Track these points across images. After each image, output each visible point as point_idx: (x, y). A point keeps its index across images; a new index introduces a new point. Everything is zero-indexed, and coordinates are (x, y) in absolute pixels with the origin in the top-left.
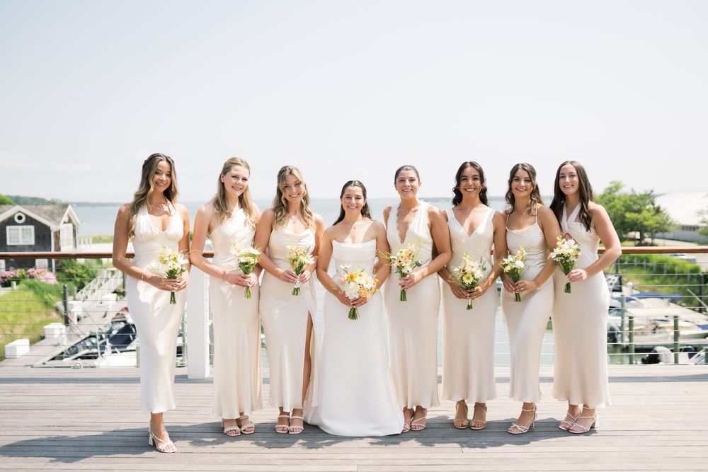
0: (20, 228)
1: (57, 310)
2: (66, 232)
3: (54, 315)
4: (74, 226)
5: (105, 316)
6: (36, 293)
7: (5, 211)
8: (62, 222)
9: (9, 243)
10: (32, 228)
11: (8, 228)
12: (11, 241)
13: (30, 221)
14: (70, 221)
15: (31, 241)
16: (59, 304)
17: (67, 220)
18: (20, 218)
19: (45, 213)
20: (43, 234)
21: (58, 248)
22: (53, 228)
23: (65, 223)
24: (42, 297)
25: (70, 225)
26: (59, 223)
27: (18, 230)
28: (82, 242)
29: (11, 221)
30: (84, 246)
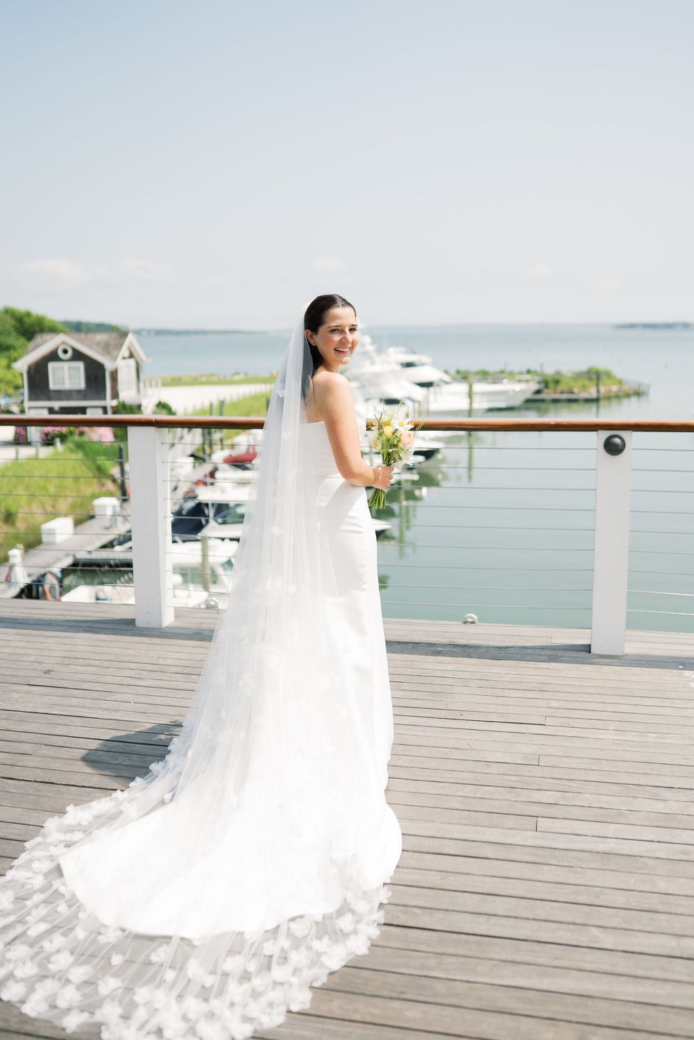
0: (66, 365)
1: (114, 481)
2: (126, 371)
3: (110, 486)
4: (137, 364)
5: (175, 489)
6: (86, 454)
7: (45, 342)
8: (120, 356)
9: (52, 386)
10: (80, 365)
11: (51, 365)
12: (54, 384)
13: (78, 356)
14: (131, 356)
15: (81, 384)
16: (115, 471)
17: (126, 354)
18: (65, 352)
19: (98, 344)
20: (96, 376)
21: (115, 395)
22: (109, 365)
23: (124, 358)
24: (94, 461)
25: (132, 362)
26: (115, 359)
27: (62, 368)
28: (153, 384)
29: (53, 356)
30: (150, 391)
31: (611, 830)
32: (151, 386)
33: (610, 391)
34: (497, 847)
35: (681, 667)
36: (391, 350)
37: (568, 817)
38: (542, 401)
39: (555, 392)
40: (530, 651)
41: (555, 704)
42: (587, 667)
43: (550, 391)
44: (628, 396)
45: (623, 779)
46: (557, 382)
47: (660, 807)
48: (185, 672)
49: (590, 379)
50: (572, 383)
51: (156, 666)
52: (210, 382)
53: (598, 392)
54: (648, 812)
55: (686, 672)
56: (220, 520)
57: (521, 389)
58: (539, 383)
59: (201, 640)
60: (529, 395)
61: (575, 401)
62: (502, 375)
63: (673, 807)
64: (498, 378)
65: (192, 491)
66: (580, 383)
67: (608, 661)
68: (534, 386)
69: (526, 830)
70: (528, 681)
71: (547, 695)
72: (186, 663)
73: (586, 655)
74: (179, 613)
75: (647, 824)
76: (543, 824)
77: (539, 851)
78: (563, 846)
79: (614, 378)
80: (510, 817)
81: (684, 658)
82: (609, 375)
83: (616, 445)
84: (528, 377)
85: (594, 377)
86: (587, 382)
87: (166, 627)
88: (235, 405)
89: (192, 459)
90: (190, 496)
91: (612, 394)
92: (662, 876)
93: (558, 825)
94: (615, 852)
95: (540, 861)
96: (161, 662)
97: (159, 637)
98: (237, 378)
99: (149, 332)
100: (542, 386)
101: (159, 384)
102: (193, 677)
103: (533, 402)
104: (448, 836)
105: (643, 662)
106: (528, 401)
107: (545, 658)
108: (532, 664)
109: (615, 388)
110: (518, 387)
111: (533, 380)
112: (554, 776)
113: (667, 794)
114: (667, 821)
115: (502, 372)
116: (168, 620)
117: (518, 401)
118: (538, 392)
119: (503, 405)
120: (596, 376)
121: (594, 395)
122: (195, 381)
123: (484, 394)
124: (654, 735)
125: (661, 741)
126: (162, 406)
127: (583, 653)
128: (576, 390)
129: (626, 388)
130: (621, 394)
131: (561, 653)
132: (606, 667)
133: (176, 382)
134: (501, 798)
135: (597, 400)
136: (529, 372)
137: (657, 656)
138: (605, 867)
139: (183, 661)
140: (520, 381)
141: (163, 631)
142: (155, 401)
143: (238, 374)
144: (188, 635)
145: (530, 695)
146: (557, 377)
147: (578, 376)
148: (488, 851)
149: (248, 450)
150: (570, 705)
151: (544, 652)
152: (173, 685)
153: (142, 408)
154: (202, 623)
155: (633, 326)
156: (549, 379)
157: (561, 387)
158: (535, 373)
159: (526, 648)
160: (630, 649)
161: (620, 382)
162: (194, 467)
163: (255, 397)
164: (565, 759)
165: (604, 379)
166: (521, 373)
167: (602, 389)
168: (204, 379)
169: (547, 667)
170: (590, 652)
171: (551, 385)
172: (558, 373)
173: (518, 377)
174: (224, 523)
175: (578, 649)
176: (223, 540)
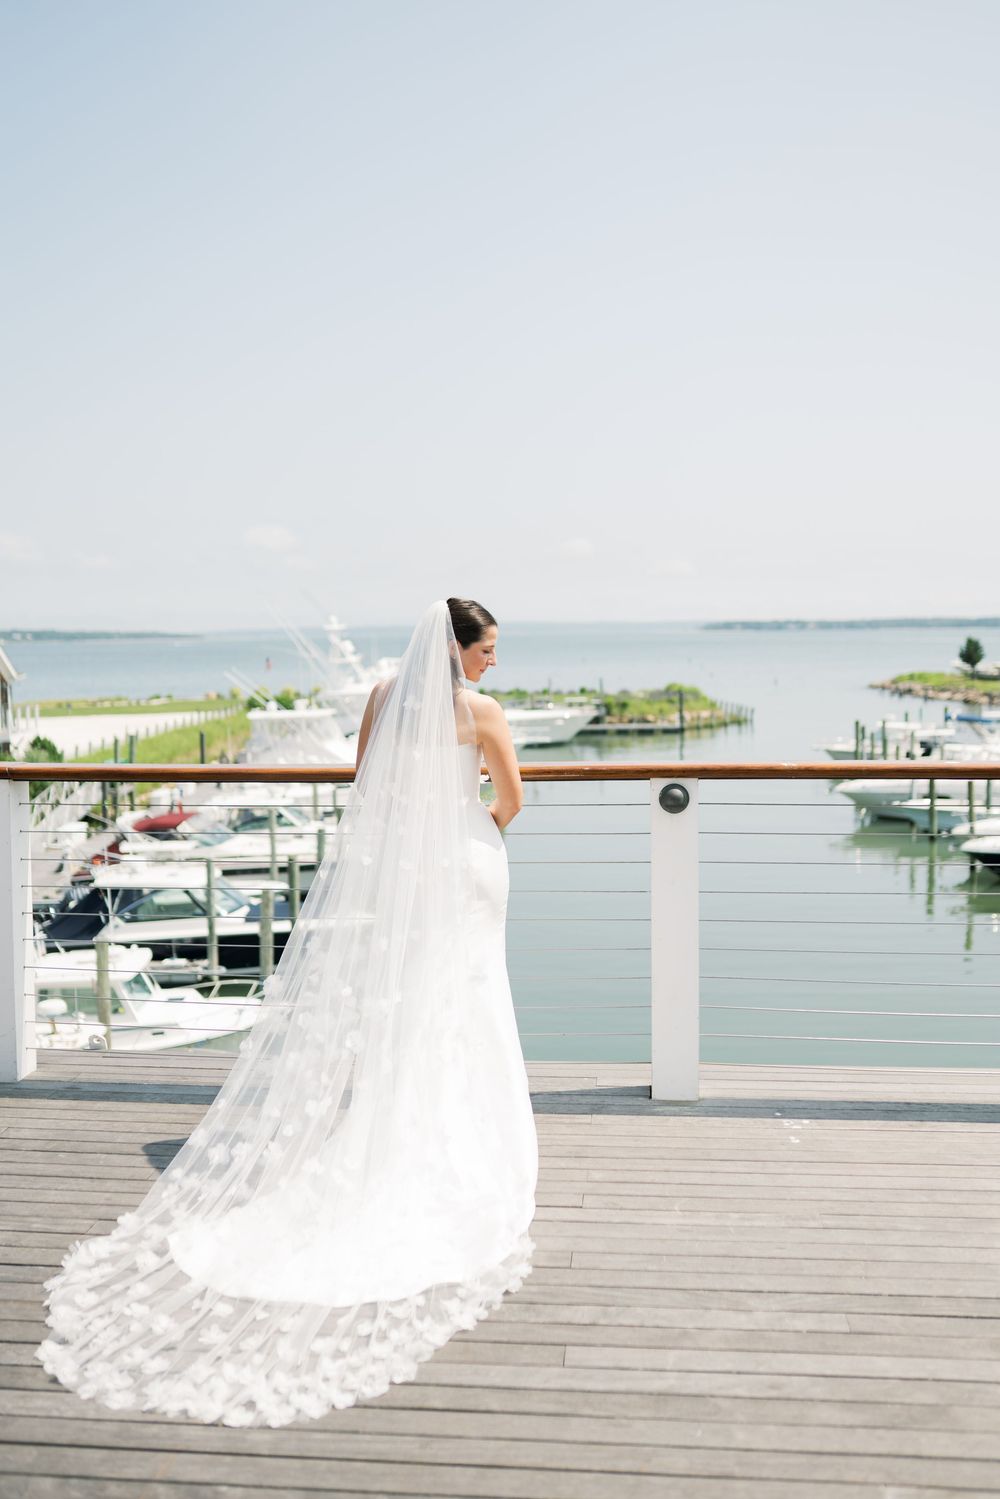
4: (5, 684)
5: (60, 869)
28: (28, 712)
30: (22, 723)
31: (671, 1358)
32: (24, 715)
33: (699, 718)
34: (505, 1394)
35: (778, 1114)
36: (384, 662)
37: (611, 1342)
38: (604, 732)
39: (621, 721)
40: (565, 1099)
41: (597, 1176)
42: (646, 1120)
43: (614, 719)
44: (725, 725)
45: (690, 1282)
46: (624, 706)
47: (742, 1321)
48: (48, 1148)
49: (671, 702)
50: (645, 707)
51: (5, 1141)
52: (116, 708)
53: (682, 718)
54: (724, 1329)
55: (785, 1121)
56: (128, 915)
57: (570, 717)
58: (598, 706)
59: (76, 1098)
60: (583, 725)
61: (649, 732)
62: (546, 697)
63: (760, 1320)
64: (539, 702)
65: (86, 872)
66: (657, 707)
67: (676, 1109)
68: (591, 712)
69: (548, 1365)
70: (560, 1143)
71: (586, 1163)
72: (51, 1135)
73: (646, 1101)
74: (44, 1057)
75: (723, 1346)
76: (574, 1354)
77: (566, 1397)
78: (601, 1387)
79: (705, 699)
80: (526, 1347)
81: (783, 1101)
82: (696, 695)
83: (675, 798)
84: (583, 699)
85: (676, 698)
86: (666, 706)
87: (23, 1080)
88: (152, 746)
89: (85, 824)
90: (84, 879)
91: (702, 723)
92: (742, 1423)
93: (595, 1356)
94: (676, 1391)
95: (568, 1410)
96: (12, 1134)
97: (11, 1095)
98: (156, 703)
99: (24, 634)
100: (603, 711)
102: (61, 1155)
103: (589, 736)
104: (434, 1381)
105: (725, 1109)
106: (582, 733)
107: (585, 1108)
108: (566, 1118)
109: (705, 714)
110: (567, 713)
111: (588, 703)
112: (593, 1282)
113: (753, 1301)
114: (751, 1342)
115: (545, 692)
116: (27, 1068)
117: (567, 734)
118: (596, 720)
119: (547, 740)
120: (677, 696)
121: (677, 725)
122: (94, 709)
123: (520, 724)
124: (736, 1216)
125: (747, 1223)
126: (40, 744)
127: (640, 1099)
128: (650, 717)
129: (720, 713)
130: (714, 722)
131: (608, 1100)
132: (672, 1118)
133: (65, 709)
134: (513, 1319)
135: (681, 731)
136: (583, 691)
137: (745, 1100)
138: (662, 1415)
139: (45, 1132)
140: (571, 705)
141: (18, 1086)
142: (31, 738)
143: (158, 697)
144: (57, 1091)
145: (562, 1163)
146: (624, 699)
147: (654, 697)
148: (493, 1401)
149: (171, 811)
150: (619, 1177)
151: (583, 1100)
152: (29, 1169)
153: (11, 748)
154: (79, 1073)
155: (728, 626)
156: (611, 701)
157: (628, 714)
158: (593, 692)
159: (559, 1094)
160: (707, 1091)
161: (713, 705)
163: (183, 731)
164: (609, 1257)
165: (690, 702)
166: (571, 693)
167: (687, 716)
168: (107, 705)
169: (589, 1121)
170: (650, 1097)
171: (615, 711)
172: (625, 692)
173: (568, 699)
174: (134, 920)
175: (634, 1093)
176: (128, 945)
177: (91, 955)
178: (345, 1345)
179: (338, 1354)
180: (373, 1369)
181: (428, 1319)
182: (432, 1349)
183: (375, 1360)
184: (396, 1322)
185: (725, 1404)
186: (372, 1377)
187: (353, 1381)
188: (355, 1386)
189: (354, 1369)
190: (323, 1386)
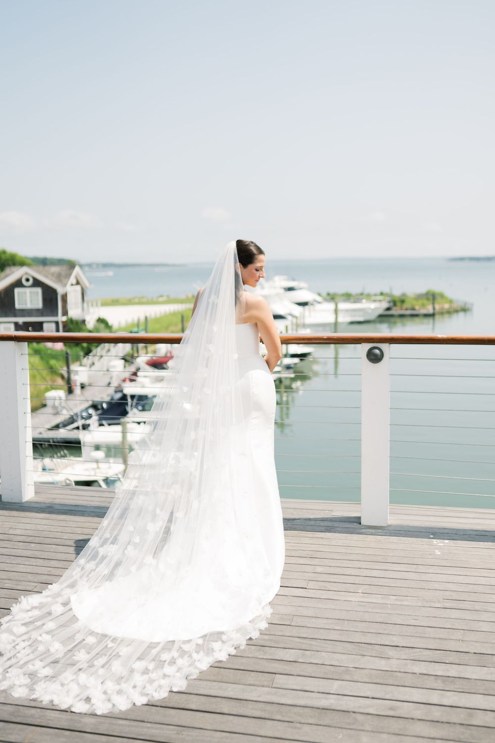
0: (28, 290)
1: (62, 377)
2: (73, 294)
3: (60, 381)
4: (83, 290)
5: (109, 384)
6: (42, 358)
7: (13, 272)
8: (69, 283)
9: (17, 306)
10: (39, 290)
11: (17, 291)
12: (19, 304)
13: (37, 283)
14: (78, 283)
15: (39, 304)
16: (64, 371)
17: (74, 282)
18: (28, 280)
19: (53, 274)
20: (51, 299)
21: (65, 313)
22: (60, 290)
23: (72, 285)
24: (48, 363)
25: (78, 288)
26: (65, 285)
27: (25, 293)
28: (94, 304)
29: (18, 284)
30: (91, 310)
31: (335, 686)
32: (92, 305)
33: (443, 308)
34: (233, 702)
35: (432, 536)
36: (277, 278)
37: (302, 673)
38: (392, 316)
39: (401, 309)
40: (312, 523)
41: (319, 569)
42: (355, 537)
43: (398, 308)
44: (457, 311)
45: (358, 638)
46: (403, 302)
47: (382, 664)
48: (27, 541)
49: (428, 299)
50: (414, 302)
51: (6, 535)
52: (141, 302)
53: (434, 309)
54: (371, 669)
55: (435, 540)
56: (140, 408)
57: (375, 307)
58: (389, 302)
59: (50, 513)
60: (381, 312)
61: (416, 316)
62: (361, 297)
63: (394, 665)
64: (358, 299)
65: (120, 386)
66: (420, 302)
67: (373, 531)
68: (385, 305)
69: (263, 686)
70: (303, 549)
71: (315, 562)
72: (30, 533)
73: (356, 525)
74: (40, 487)
75: (367, 680)
76: (280, 680)
77: (268, 707)
78: (289, 702)
79: (446, 298)
80: (252, 674)
81: (436, 528)
82: (442, 296)
83: (376, 355)
84: (381, 298)
85: (431, 297)
86: (425, 302)
87: (26, 502)
88: (157, 320)
89: (123, 361)
90: (119, 390)
91: (445, 311)
92: (368, 731)
93: (293, 682)
94: (333, 708)
95: (267, 716)
96: (11, 532)
97: (17, 510)
98: (161, 299)
99: (98, 265)
100: (392, 304)
101: (99, 303)
102: (33, 545)
103: (385, 317)
104: (195, 692)
105: (401, 532)
106: (381, 316)
107: (323, 528)
108: (310, 534)
109: (446, 306)
110: (373, 306)
111: (384, 300)
112: (301, 635)
113: (391, 652)
114: (383, 679)
115: (362, 294)
116: (29, 495)
117: (373, 316)
118: (388, 309)
119: (361, 319)
120: (432, 297)
121: (431, 311)
122: (129, 302)
123: (347, 311)
124: (394, 597)
125: (399, 603)
126: (101, 321)
127: (355, 524)
128: (417, 307)
129: (455, 306)
130: (451, 310)
131: (336, 524)
132: (370, 536)
133: (115, 302)
134: (250, 656)
135: (432, 315)
136: (382, 294)
137: (414, 527)
138: (321, 723)
139: (28, 531)
140: (375, 301)
141: (22, 505)
142: (96, 317)
143: (162, 296)
144: (42, 508)
145: (302, 561)
146: (403, 298)
147: (419, 297)
148: (226, 707)
149: (166, 354)
150: (332, 570)
151: (322, 524)
152: (14, 552)
153: (86, 323)
154: (55, 499)
155: (462, 259)
156: (397, 299)
157: (406, 305)
158: (387, 295)
159: (310, 519)
160: (392, 520)
161: (451, 302)
162: (125, 367)
163: (174, 314)
164: (314, 620)
165: (439, 299)
166: (376, 295)
167: (437, 307)
168: (136, 300)
169: (322, 536)
170: (360, 524)
171: (399, 304)
172: (404, 295)
173: (374, 298)
174: (143, 410)
175: (352, 520)
176: (139, 423)
177: (119, 428)
178: (151, 666)
179: (146, 671)
180: (163, 682)
181: (201, 653)
182: (198, 672)
183: (165, 676)
184: (183, 653)
185: (360, 718)
186: (160, 687)
187: (150, 689)
188: (150, 692)
189: (151, 681)
190: (131, 690)
